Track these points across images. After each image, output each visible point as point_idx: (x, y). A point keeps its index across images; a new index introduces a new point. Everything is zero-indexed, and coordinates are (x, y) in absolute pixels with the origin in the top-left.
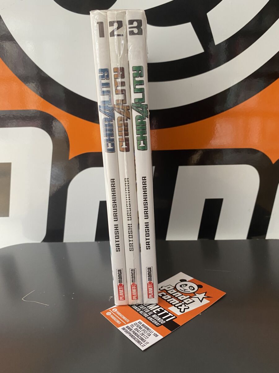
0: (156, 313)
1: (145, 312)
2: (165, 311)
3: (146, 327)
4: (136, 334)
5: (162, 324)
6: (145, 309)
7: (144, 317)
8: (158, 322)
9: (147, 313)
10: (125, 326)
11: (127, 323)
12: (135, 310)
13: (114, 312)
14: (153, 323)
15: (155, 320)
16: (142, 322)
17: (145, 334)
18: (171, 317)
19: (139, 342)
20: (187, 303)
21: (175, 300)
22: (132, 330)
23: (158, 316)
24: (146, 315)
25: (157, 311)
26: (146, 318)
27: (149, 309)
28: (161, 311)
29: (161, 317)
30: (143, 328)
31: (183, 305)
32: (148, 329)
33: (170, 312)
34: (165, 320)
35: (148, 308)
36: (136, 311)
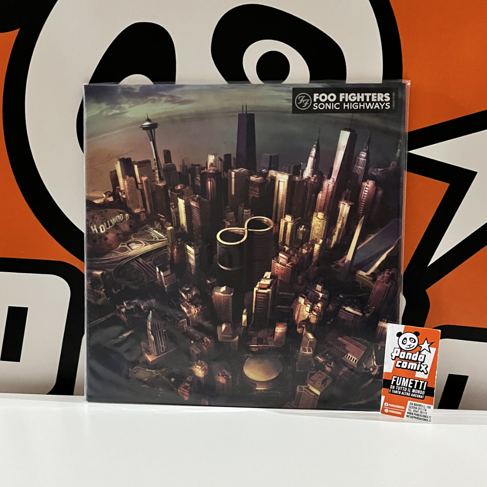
0: (411, 387)
1: (404, 391)
2: (417, 381)
3: (418, 405)
4: (418, 415)
5: (424, 395)
6: (402, 388)
7: (408, 396)
8: (421, 395)
9: (407, 391)
10: (406, 414)
11: (405, 410)
13: (388, 407)
14: (418, 398)
15: (417, 394)
16: (412, 402)
17: (423, 411)
18: (423, 384)
19: (425, 420)
20: (422, 360)
21: (413, 364)
22: (412, 414)
23: (416, 389)
24: (408, 394)
25: (411, 385)
27: (405, 387)
28: (414, 382)
29: (418, 388)
30: (418, 407)
31: (422, 365)
32: (420, 405)
33: (420, 379)
34: (422, 389)
35: (403, 386)
36: (398, 394)
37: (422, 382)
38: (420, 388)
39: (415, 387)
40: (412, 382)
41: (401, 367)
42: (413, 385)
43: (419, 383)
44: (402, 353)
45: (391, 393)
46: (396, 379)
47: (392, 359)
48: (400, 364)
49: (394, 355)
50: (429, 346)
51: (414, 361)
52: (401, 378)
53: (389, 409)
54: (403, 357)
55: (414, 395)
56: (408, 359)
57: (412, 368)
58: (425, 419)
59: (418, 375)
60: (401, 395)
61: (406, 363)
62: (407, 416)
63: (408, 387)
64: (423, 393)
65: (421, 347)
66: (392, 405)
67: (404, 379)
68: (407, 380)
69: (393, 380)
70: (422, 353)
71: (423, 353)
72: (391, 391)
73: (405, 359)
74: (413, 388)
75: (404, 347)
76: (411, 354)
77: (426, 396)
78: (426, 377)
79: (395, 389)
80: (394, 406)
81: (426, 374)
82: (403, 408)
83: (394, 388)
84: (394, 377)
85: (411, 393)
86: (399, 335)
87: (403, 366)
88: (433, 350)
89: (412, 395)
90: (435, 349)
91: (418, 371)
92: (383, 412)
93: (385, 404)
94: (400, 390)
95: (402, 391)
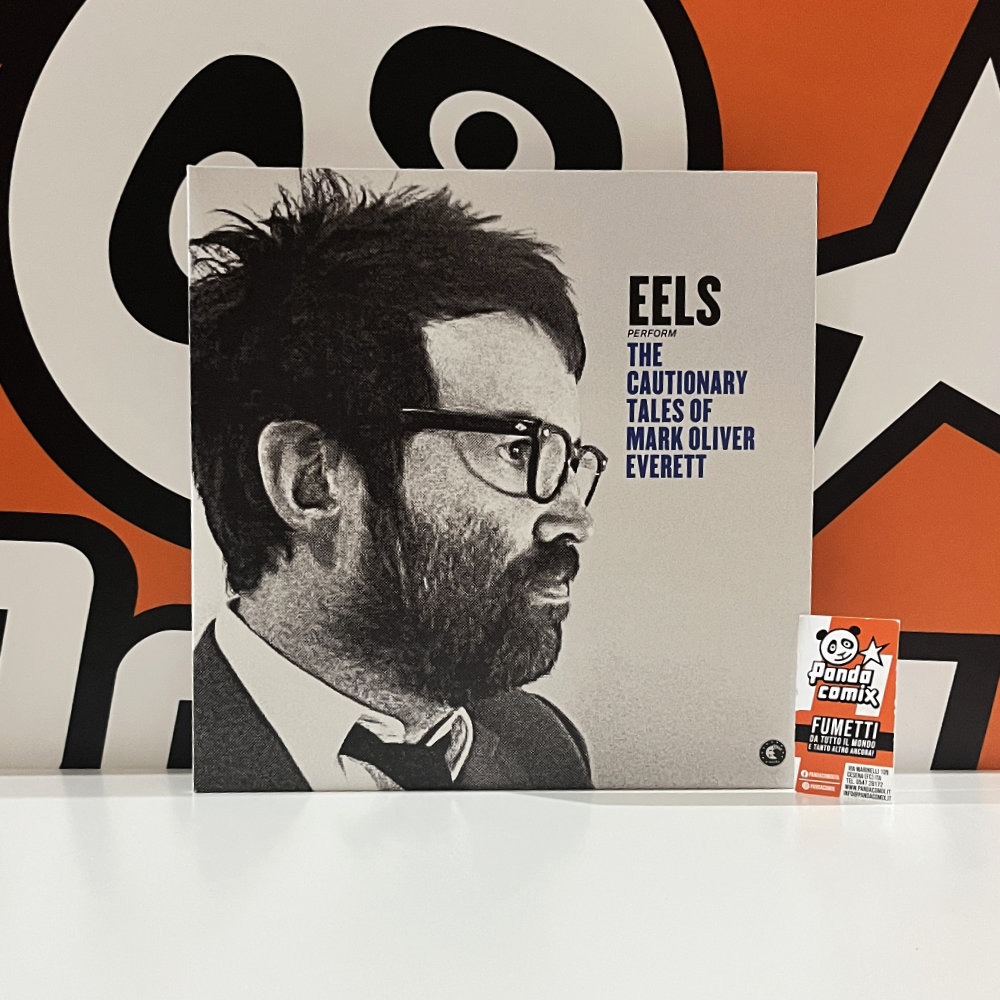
0: (850, 735)
1: (836, 745)
2: (859, 723)
3: (864, 770)
4: (865, 789)
5: (875, 749)
6: (833, 739)
7: (844, 754)
8: (870, 749)
9: (842, 745)
10: (843, 789)
11: (841, 781)
12: (823, 752)
13: (807, 778)
14: (864, 756)
15: (861, 748)
16: (852, 765)
17: (874, 780)
18: (872, 727)
19: (880, 797)
20: (867, 681)
21: (850, 690)
22: (855, 788)
23: (858, 739)
24: (845, 750)
25: (849, 732)
26: (849, 754)
27: (838, 736)
28: (854, 726)
29: (862, 737)
30: (864, 773)
31: (867, 691)
32: (869, 770)
33: (864, 719)
34: (870, 738)
35: (834, 735)
36: (826, 752)
37: (869, 724)
38: (867, 736)
39: (857, 735)
40: (850, 725)
41: (827, 699)
42: (852, 732)
43: (863, 727)
44: (828, 670)
45: (812, 750)
46: (819, 722)
47: (812, 685)
48: (826, 693)
49: (815, 675)
50: (879, 653)
51: (852, 685)
52: (829, 720)
53: (810, 783)
54: (831, 679)
55: (856, 751)
56: (840, 682)
57: (848, 699)
58: (880, 795)
59: (862, 710)
60: (831, 752)
61: (837, 690)
62: (846, 793)
63: (843, 737)
64: (873, 745)
65: (865, 656)
66: (815, 775)
67: (835, 721)
68: (841, 722)
69: (815, 725)
70: (867, 667)
71: (870, 666)
72: (812, 746)
73: (834, 682)
74: (853, 737)
75: (831, 658)
76: (846, 671)
77: (878, 752)
78: (876, 713)
79: (819, 743)
80: (820, 775)
81: (876, 707)
82: (838, 778)
83: (816, 740)
84: (816, 719)
85: (850, 747)
86: (821, 635)
87: (831, 696)
88: (887, 659)
89: (852, 752)
90: (890, 657)
91: (861, 703)
92: (799, 788)
93: (802, 773)
94: (828, 744)
95: (832, 745)
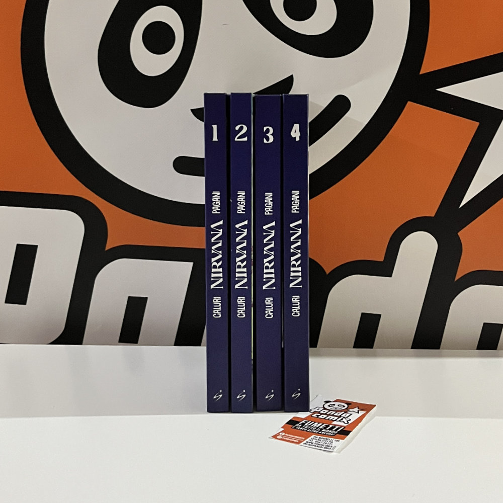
37: (337, 427)
38: (334, 430)
39: (327, 429)
40: (325, 425)
41: (317, 417)
42: (325, 428)
43: (334, 427)
44: (324, 410)
45: (295, 428)
46: (306, 422)
50: (359, 410)
51: (336, 416)
53: (283, 437)
55: (323, 433)
56: (329, 414)
58: (327, 448)
59: (336, 423)
60: (306, 431)
62: (305, 444)
63: (318, 428)
64: (336, 432)
65: (349, 410)
66: (290, 435)
67: (317, 423)
68: (320, 424)
69: (303, 422)
70: (349, 413)
75: (328, 408)
76: (335, 412)
77: (338, 435)
78: (345, 425)
79: (301, 427)
82: (303, 438)
87: (320, 417)
89: (319, 433)
92: (275, 437)
93: (282, 433)
95: (308, 429)
